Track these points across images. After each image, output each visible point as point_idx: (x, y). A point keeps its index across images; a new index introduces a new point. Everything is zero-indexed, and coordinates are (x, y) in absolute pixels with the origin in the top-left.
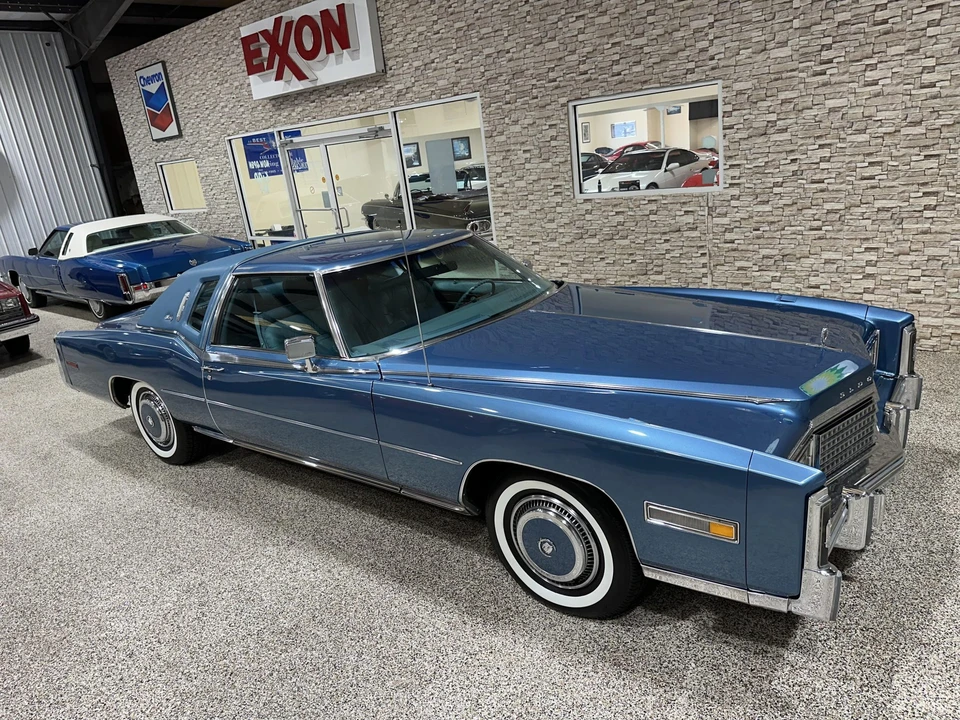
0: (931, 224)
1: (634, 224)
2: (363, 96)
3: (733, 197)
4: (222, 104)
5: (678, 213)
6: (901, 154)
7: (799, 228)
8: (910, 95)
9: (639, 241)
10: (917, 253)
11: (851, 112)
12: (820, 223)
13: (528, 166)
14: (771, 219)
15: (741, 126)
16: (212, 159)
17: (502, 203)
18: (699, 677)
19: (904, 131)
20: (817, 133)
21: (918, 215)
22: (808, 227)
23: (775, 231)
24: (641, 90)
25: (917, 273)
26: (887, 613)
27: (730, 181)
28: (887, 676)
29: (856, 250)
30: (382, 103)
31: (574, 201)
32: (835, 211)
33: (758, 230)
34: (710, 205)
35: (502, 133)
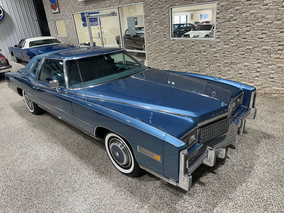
0: (280, 55)
1: (187, 49)
2: (109, 2)
3: (218, 42)
4: (71, 3)
5: (200, 46)
6: (273, 30)
7: (237, 54)
8: (278, 10)
9: (188, 55)
10: (274, 65)
11: (258, 15)
12: (244, 53)
13: (156, 27)
14: (229, 50)
15: (222, 18)
16: (68, 20)
17: (148, 39)
18: (154, 200)
19: (275, 22)
20: (246, 22)
21: (276, 52)
22: (240, 54)
23: (230, 54)
24: (192, 4)
25: (273, 72)
26: (222, 186)
27: (217, 37)
28: (213, 208)
29: (255, 62)
30: (115, 4)
31: (169, 40)
32: (249, 49)
33: (225, 54)
34: (210, 44)
35: (149, 16)
